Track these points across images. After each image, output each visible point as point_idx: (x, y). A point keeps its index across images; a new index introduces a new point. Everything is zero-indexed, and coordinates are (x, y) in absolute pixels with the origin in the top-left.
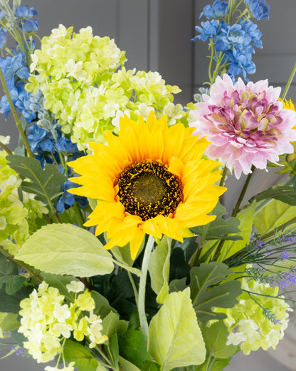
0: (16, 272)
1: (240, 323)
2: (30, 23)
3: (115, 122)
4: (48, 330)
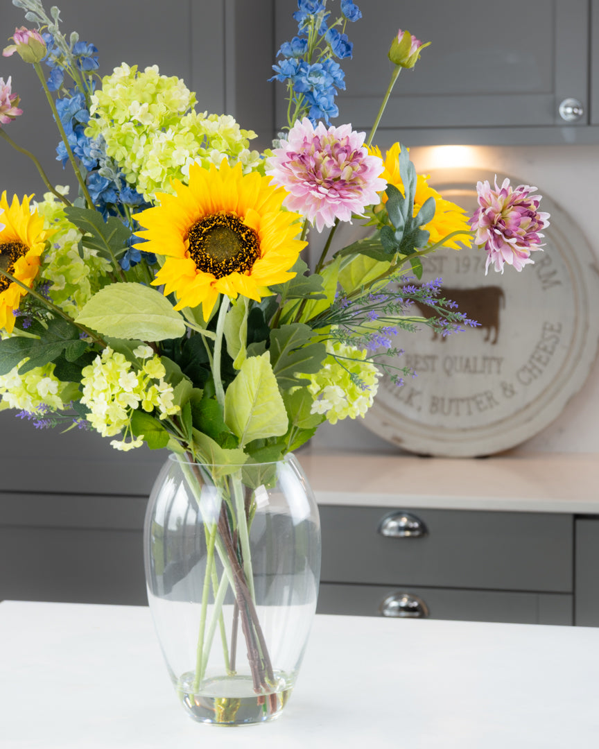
0: (77, 337)
1: (325, 390)
2: (89, 61)
3: (184, 171)
4: (113, 400)
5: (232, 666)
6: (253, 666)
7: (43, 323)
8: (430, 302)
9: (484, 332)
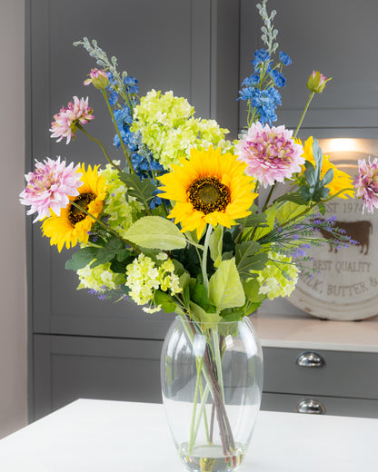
0: (124, 247)
2: (133, 88)
3: (187, 152)
4: (144, 284)
5: (210, 439)
6: (223, 440)
7: (104, 239)
8: (330, 230)
9: (360, 247)
